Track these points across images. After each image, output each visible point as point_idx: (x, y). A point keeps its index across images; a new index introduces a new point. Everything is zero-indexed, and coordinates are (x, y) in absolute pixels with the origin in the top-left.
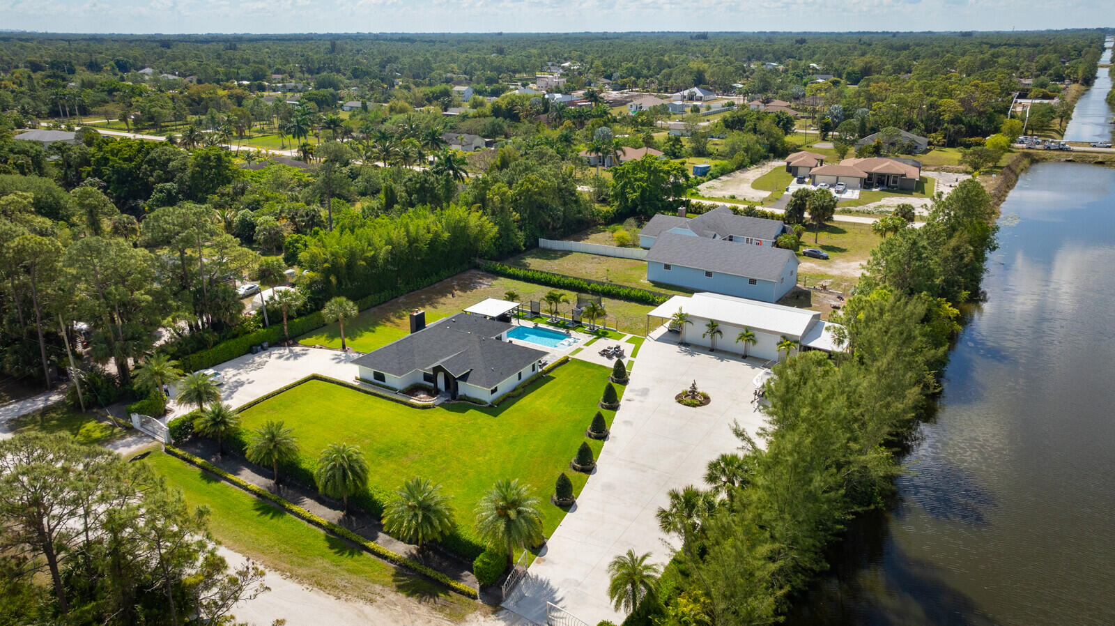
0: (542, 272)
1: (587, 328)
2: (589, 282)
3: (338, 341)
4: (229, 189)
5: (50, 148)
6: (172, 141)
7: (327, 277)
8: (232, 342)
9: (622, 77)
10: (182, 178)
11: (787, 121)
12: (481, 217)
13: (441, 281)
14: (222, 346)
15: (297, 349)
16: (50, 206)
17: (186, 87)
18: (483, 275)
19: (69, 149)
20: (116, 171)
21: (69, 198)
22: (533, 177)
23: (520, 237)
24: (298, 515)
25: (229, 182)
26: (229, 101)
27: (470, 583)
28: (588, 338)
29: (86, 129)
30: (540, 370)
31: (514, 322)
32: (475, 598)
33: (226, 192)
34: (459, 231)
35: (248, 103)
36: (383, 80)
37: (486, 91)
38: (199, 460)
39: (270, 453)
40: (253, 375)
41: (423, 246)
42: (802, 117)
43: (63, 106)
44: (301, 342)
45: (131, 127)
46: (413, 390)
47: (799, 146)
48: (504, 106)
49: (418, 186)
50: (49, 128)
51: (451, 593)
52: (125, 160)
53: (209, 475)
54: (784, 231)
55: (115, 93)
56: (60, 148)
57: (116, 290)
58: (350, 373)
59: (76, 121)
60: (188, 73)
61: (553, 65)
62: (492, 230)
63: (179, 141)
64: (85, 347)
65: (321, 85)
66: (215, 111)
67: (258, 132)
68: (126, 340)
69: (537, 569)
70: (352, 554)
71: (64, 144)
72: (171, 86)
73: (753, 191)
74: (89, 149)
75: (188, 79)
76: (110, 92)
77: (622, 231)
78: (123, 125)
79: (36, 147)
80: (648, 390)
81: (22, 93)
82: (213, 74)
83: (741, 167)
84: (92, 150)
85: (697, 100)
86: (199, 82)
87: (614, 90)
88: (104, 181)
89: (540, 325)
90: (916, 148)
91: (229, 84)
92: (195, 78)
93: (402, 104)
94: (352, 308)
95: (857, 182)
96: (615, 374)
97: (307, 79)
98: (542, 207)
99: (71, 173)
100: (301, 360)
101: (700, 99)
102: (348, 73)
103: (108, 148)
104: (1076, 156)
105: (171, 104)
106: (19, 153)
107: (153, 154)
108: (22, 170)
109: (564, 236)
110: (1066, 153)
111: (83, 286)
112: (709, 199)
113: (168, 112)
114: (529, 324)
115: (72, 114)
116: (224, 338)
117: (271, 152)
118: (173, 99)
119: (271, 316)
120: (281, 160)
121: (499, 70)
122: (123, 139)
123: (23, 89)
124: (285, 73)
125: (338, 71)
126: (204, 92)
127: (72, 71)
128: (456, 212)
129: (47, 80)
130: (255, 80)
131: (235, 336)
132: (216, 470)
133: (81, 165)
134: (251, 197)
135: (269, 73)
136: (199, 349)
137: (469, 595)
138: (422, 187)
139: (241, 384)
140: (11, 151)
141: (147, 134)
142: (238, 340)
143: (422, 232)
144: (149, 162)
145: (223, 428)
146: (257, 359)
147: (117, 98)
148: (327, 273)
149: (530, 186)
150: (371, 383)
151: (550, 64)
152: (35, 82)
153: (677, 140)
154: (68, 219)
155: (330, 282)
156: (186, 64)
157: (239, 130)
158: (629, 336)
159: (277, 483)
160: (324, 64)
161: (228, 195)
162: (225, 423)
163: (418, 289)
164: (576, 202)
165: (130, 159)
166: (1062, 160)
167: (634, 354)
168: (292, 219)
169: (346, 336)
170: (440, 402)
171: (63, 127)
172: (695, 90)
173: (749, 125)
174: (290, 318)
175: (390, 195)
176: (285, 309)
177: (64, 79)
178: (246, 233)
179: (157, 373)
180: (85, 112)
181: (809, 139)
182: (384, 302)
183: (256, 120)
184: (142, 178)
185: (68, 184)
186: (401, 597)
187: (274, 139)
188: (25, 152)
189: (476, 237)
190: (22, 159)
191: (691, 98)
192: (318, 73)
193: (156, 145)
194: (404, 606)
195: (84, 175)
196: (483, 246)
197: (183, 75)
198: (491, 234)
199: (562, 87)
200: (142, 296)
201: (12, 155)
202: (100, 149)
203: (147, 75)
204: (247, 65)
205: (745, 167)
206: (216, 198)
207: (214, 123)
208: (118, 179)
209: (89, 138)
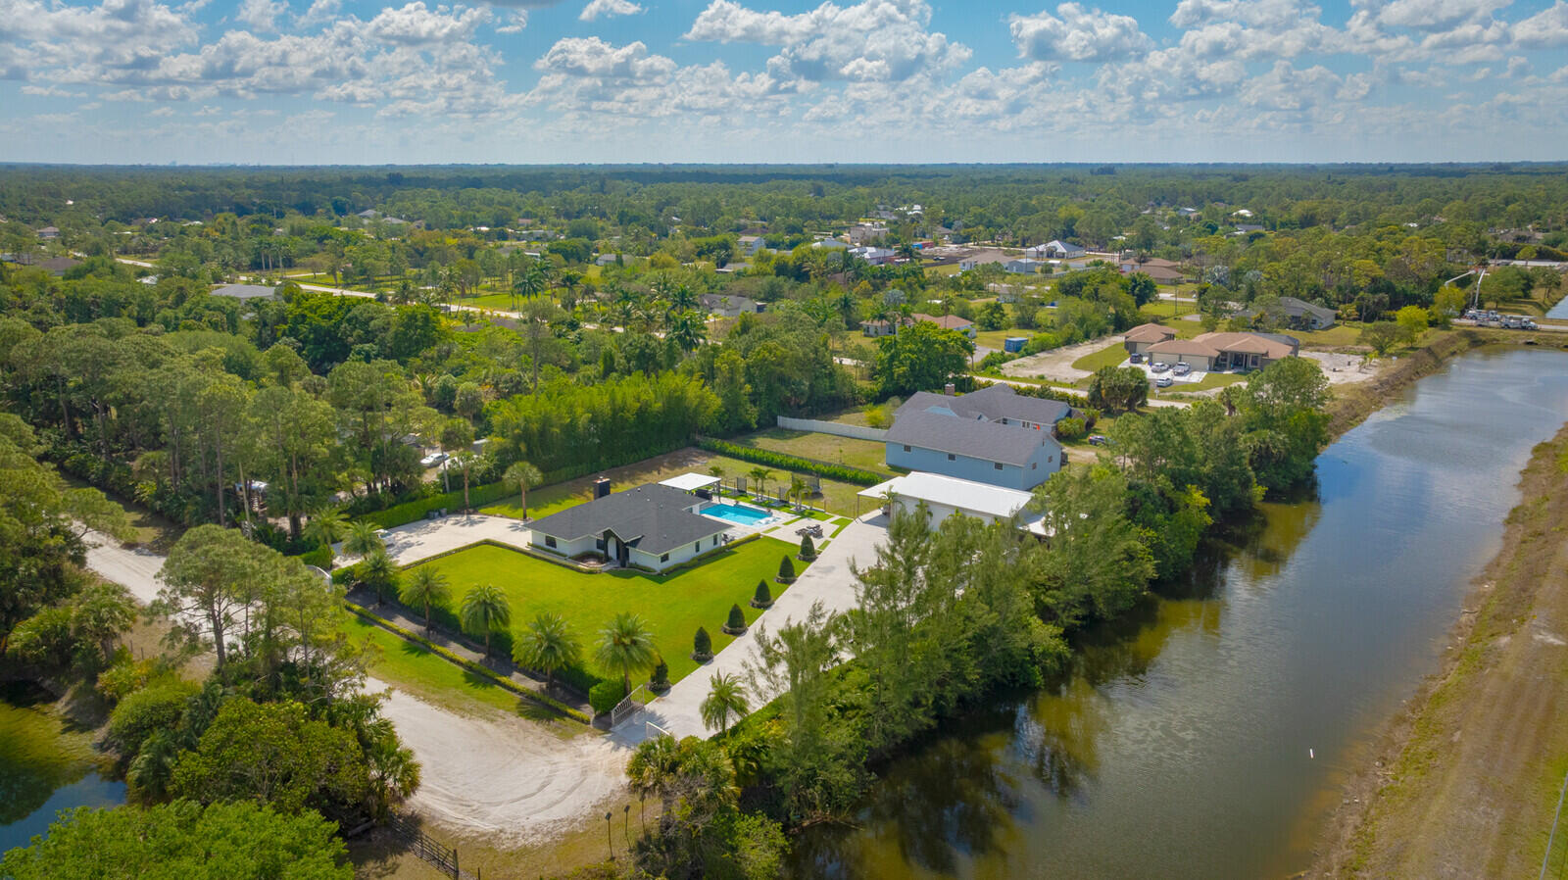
0: (764, 451)
1: (793, 509)
2: (815, 462)
3: (521, 511)
4: (433, 352)
5: (247, 304)
6: (382, 299)
7: (517, 444)
8: (408, 505)
9: (966, 226)
10: (384, 338)
11: (1145, 287)
12: (703, 386)
13: (651, 457)
14: (396, 508)
15: (475, 517)
16: (241, 366)
17: (411, 234)
18: (701, 454)
19: (267, 305)
20: (315, 330)
21: (261, 358)
22: (771, 344)
23: (752, 414)
24: (442, 655)
25: (434, 344)
26: (457, 252)
27: (588, 712)
28: (790, 517)
29: (287, 283)
30: (723, 544)
31: (715, 500)
32: (588, 723)
33: (429, 355)
34: (675, 403)
35: (479, 255)
36: (652, 228)
37: (783, 242)
38: (357, 607)
39: (423, 595)
40: (424, 538)
41: (631, 417)
42: (1188, 281)
43: (267, 257)
44: (482, 511)
45: (339, 281)
46: (584, 557)
47: (1164, 318)
48: (791, 263)
49: (638, 351)
50: (248, 283)
51: (567, 719)
52: (324, 317)
53: (364, 620)
54: (1069, 414)
55: (326, 241)
56: (257, 305)
57: (295, 440)
58: (523, 539)
59: (279, 275)
60: (416, 216)
61: (885, 210)
62: (715, 401)
63: (390, 298)
64: (261, 507)
65: (576, 233)
66: (437, 263)
67: (488, 290)
68: (300, 494)
69: (654, 706)
70: (485, 686)
71: (262, 300)
72: (393, 232)
73: (1072, 370)
74: (287, 305)
75: (416, 224)
76: (321, 240)
77: (879, 412)
78: (331, 280)
79: (232, 303)
80: (833, 568)
81: (223, 242)
82: (445, 218)
83: (1070, 342)
84: (291, 306)
85: (1058, 257)
86: (429, 227)
87: (954, 243)
88: (300, 341)
89: (741, 503)
90: (1314, 322)
91: (462, 232)
92: (423, 223)
93: (667, 257)
94: (535, 475)
95: (1205, 363)
96: (803, 552)
97: (563, 225)
98: (783, 380)
99: (266, 333)
100: (476, 527)
101: (1061, 256)
102: (614, 218)
103: (306, 304)
104: (1539, 338)
105: (389, 254)
106: (214, 309)
107: (355, 312)
108: (215, 326)
109: (811, 415)
110: (1526, 333)
111: (264, 436)
112: (1012, 379)
113: (383, 265)
114: (731, 502)
115: (275, 266)
116: (402, 501)
117: (496, 313)
118: (393, 249)
119: (453, 481)
120: (502, 322)
121: (807, 215)
122: (324, 294)
123: (225, 237)
124: (536, 216)
125: (603, 215)
126: (430, 241)
127: (281, 215)
128: (673, 381)
129: (252, 226)
130: (496, 226)
131: (413, 500)
132: (372, 616)
133: (277, 323)
134: (456, 361)
135: (516, 215)
136: (373, 510)
137: (583, 721)
138: (642, 353)
139: (410, 545)
140: (207, 307)
141: (357, 290)
142: (414, 503)
143: (630, 401)
144: (349, 321)
145: (382, 575)
146: (432, 524)
147: (327, 247)
148: (518, 439)
149: (767, 355)
150: (543, 549)
151: (881, 207)
152: (239, 228)
153: (998, 308)
154: (258, 379)
155: (520, 449)
156: (415, 205)
157: (463, 285)
158: (837, 517)
159: (428, 630)
160: (586, 206)
161: (432, 359)
162: (385, 571)
163: (622, 464)
164: (831, 375)
165: (329, 317)
166: (1521, 342)
167: (833, 536)
168: (496, 385)
169: (528, 506)
170: (608, 568)
171: (264, 281)
172: (1056, 244)
173: (1087, 289)
174: (473, 484)
175: (609, 362)
176: (467, 473)
177: (271, 225)
178: (444, 402)
179: (326, 525)
180: (289, 264)
181: (1180, 309)
182: (581, 476)
183: (488, 275)
184: (340, 339)
185: (263, 345)
186: (522, 720)
187: (505, 299)
188: (220, 309)
189: (695, 410)
190: (217, 317)
191: (1051, 254)
192: (577, 217)
193: (359, 301)
194: (521, 726)
195: (279, 334)
196: (703, 421)
197: (411, 219)
198: (714, 408)
199: (882, 239)
200: (321, 450)
201: (207, 312)
202: (299, 304)
203: (369, 218)
204: (489, 205)
205: (1076, 342)
206: (418, 362)
207: (435, 278)
208: (315, 339)
209: (290, 294)
